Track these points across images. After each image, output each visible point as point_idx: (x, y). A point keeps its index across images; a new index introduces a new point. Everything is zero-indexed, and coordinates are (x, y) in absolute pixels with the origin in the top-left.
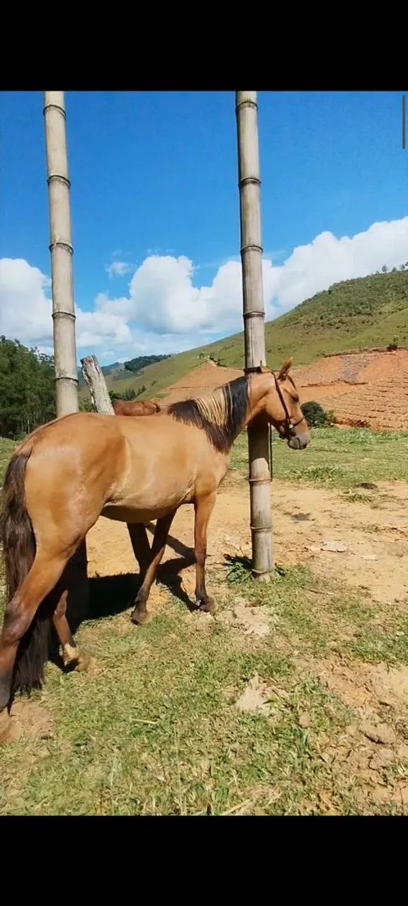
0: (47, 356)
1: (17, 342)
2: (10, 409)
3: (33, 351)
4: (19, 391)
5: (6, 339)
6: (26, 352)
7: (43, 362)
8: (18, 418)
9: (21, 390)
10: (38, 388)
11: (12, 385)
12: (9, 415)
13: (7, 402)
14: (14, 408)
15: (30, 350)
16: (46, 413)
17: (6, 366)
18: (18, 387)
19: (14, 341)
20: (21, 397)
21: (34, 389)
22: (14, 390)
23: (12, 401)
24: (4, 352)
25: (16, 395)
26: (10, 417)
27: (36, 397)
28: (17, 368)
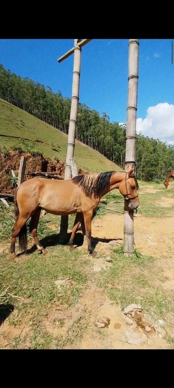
0: (171, 145)
1: (158, 140)
2: (151, 168)
3: (165, 143)
4: (155, 161)
5: (153, 139)
6: (162, 144)
7: (170, 148)
8: (154, 173)
9: (157, 161)
10: (165, 160)
11: (153, 158)
12: (150, 171)
13: (150, 165)
14: (153, 168)
15: (164, 143)
16: (168, 171)
17: (152, 150)
18: (156, 159)
19: (157, 139)
20: (156, 163)
21: (163, 160)
22: (154, 160)
23: (152, 165)
24: (152, 144)
25: (154, 163)
26: (151, 172)
27: (163, 164)
28: (157, 151)
